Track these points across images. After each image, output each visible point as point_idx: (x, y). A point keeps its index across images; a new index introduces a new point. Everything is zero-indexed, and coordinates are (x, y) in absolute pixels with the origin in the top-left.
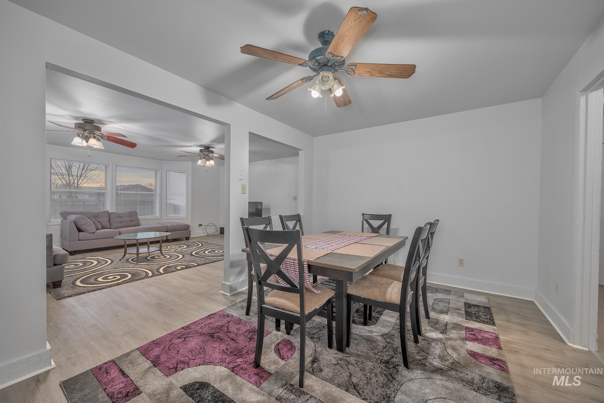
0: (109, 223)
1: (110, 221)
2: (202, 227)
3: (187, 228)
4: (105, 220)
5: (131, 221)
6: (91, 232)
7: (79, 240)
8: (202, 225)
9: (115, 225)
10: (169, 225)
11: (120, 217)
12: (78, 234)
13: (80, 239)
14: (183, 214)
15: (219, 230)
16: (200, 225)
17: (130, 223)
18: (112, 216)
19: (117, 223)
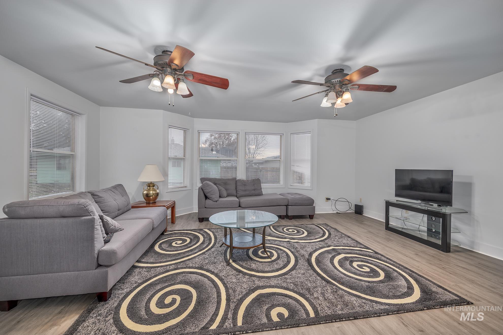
0: (236, 191)
1: (236, 189)
2: (329, 202)
3: (310, 203)
4: (232, 187)
5: (254, 190)
6: (214, 200)
7: (205, 208)
8: (330, 199)
9: (240, 193)
10: (290, 197)
11: (245, 185)
12: (204, 202)
13: (206, 206)
14: (307, 184)
15: (353, 208)
16: (328, 199)
17: (253, 192)
18: (238, 184)
19: (241, 191)
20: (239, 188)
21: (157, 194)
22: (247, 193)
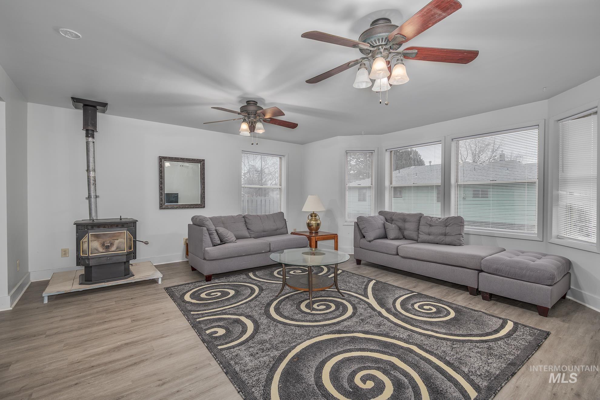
0: (418, 232)
1: (418, 230)
4: (413, 227)
9: (423, 236)
13: (360, 246)
17: (442, 238)
18: (422, 222)
19: (424, 234)
20: (422, 228)
21: (318, 225)
22: (431, 238)
